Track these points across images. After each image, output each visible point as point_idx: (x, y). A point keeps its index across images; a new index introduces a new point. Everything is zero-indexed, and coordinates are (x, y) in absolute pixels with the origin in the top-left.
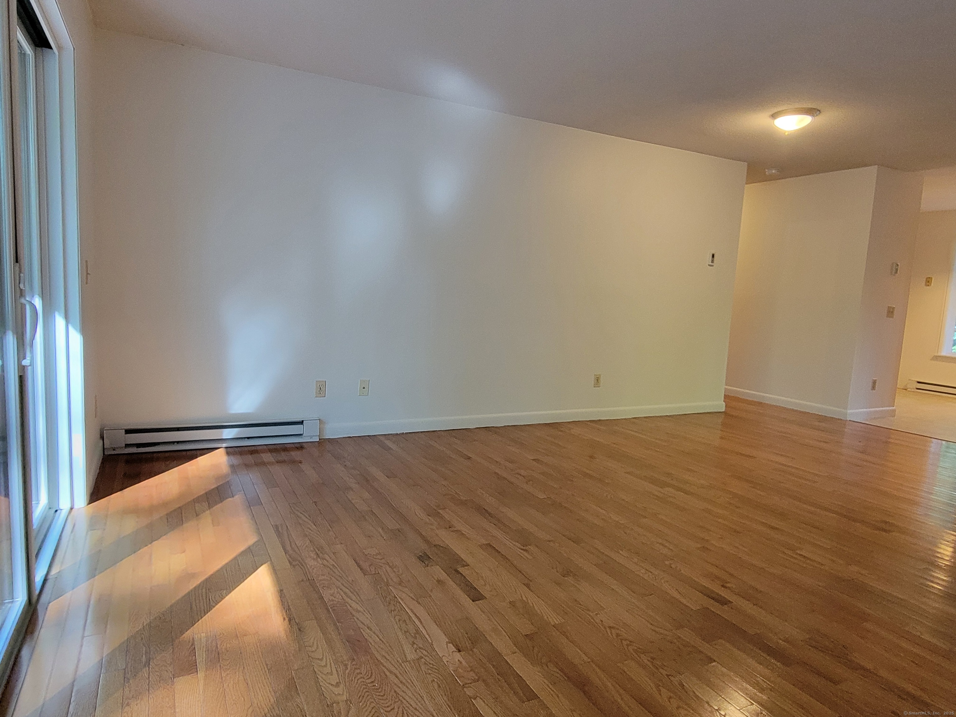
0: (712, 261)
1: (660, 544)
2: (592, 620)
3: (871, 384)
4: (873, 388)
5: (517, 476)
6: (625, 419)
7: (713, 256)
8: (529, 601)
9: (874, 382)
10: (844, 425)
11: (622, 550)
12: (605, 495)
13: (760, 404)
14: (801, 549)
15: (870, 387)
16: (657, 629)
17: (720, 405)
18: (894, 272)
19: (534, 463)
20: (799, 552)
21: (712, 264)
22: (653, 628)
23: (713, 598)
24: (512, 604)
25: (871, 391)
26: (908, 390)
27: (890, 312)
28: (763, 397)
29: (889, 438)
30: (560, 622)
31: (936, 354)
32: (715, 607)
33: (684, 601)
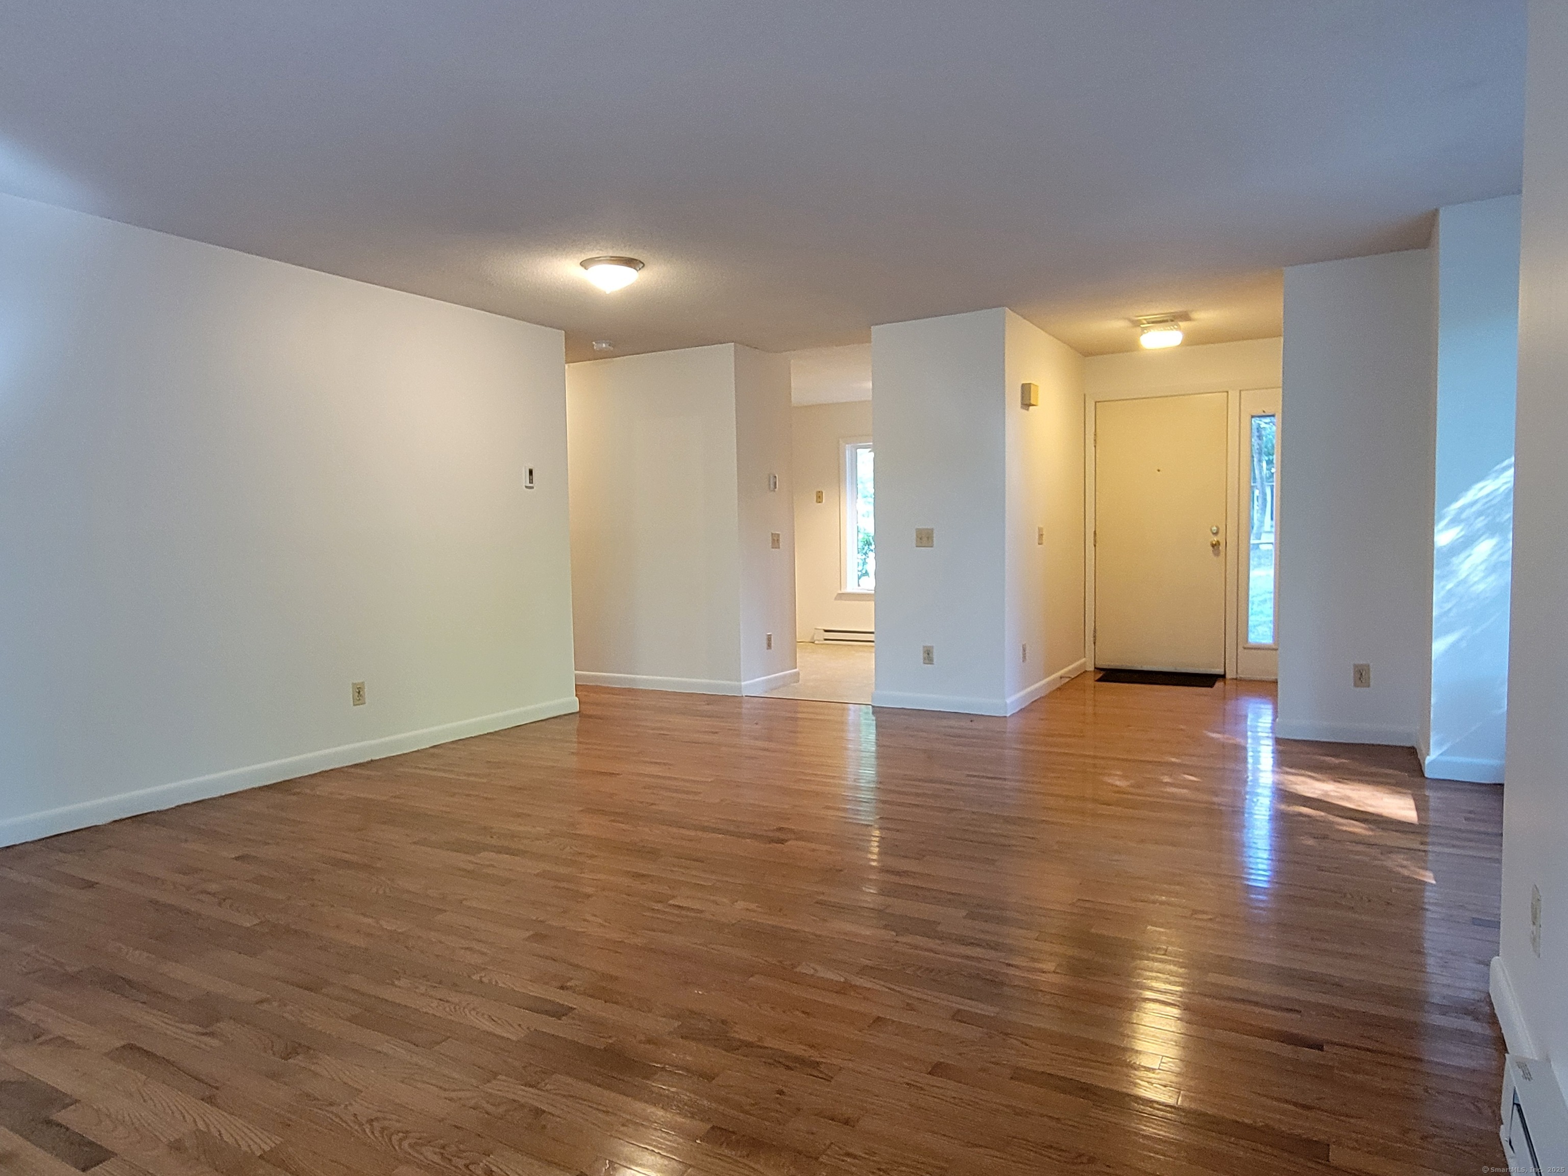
0: (531, 481)
1: (467, 949)
2: (337, 1120)
3: (765, 642)
4: (769, 646)
5: (201, 897)
6: (418, 751)
7: (531, 472)
8: (213, 1130)
9: (769, 638)
10: (741, 703)
11: (399, 979)
12: (374, 890)
13: (630, 690)
14: (674, 897)
15: (765, 645)
16: (453, 1095)
17: (570, 703)
18: (772, 486)
19: (239, 863)
20: (671, 902)
21: (531, 485)
22: (446, 1094)
23: (547, 1013)
24: (176, 1147)
25: (767, 651)
26: (816, 642)
27: (775, 541)
28: (634, 680)
29: (796, 712)
30: (273, 1145)
31: (840, 592)
32: (550, 1026)
33: (499, 1031)
